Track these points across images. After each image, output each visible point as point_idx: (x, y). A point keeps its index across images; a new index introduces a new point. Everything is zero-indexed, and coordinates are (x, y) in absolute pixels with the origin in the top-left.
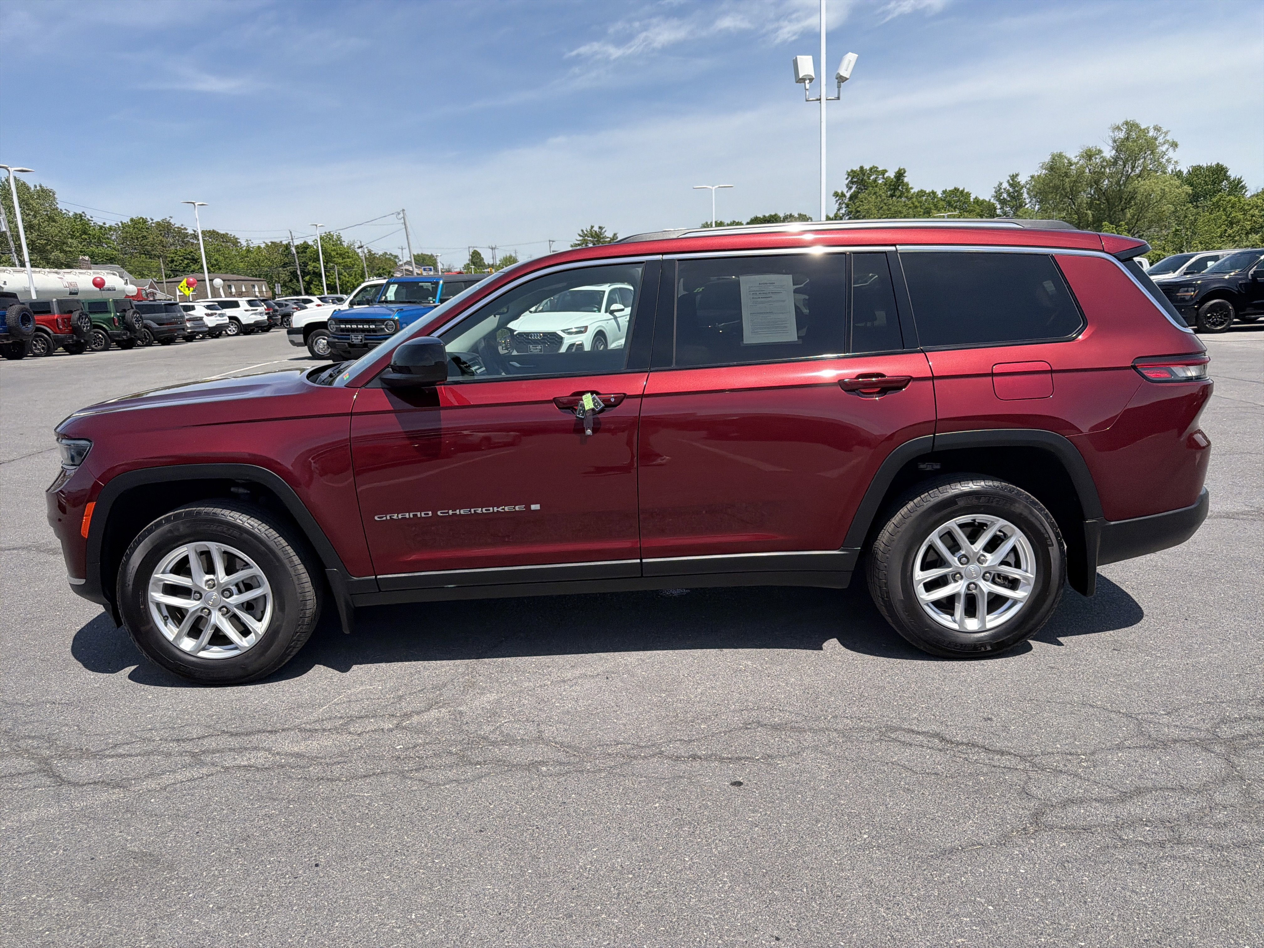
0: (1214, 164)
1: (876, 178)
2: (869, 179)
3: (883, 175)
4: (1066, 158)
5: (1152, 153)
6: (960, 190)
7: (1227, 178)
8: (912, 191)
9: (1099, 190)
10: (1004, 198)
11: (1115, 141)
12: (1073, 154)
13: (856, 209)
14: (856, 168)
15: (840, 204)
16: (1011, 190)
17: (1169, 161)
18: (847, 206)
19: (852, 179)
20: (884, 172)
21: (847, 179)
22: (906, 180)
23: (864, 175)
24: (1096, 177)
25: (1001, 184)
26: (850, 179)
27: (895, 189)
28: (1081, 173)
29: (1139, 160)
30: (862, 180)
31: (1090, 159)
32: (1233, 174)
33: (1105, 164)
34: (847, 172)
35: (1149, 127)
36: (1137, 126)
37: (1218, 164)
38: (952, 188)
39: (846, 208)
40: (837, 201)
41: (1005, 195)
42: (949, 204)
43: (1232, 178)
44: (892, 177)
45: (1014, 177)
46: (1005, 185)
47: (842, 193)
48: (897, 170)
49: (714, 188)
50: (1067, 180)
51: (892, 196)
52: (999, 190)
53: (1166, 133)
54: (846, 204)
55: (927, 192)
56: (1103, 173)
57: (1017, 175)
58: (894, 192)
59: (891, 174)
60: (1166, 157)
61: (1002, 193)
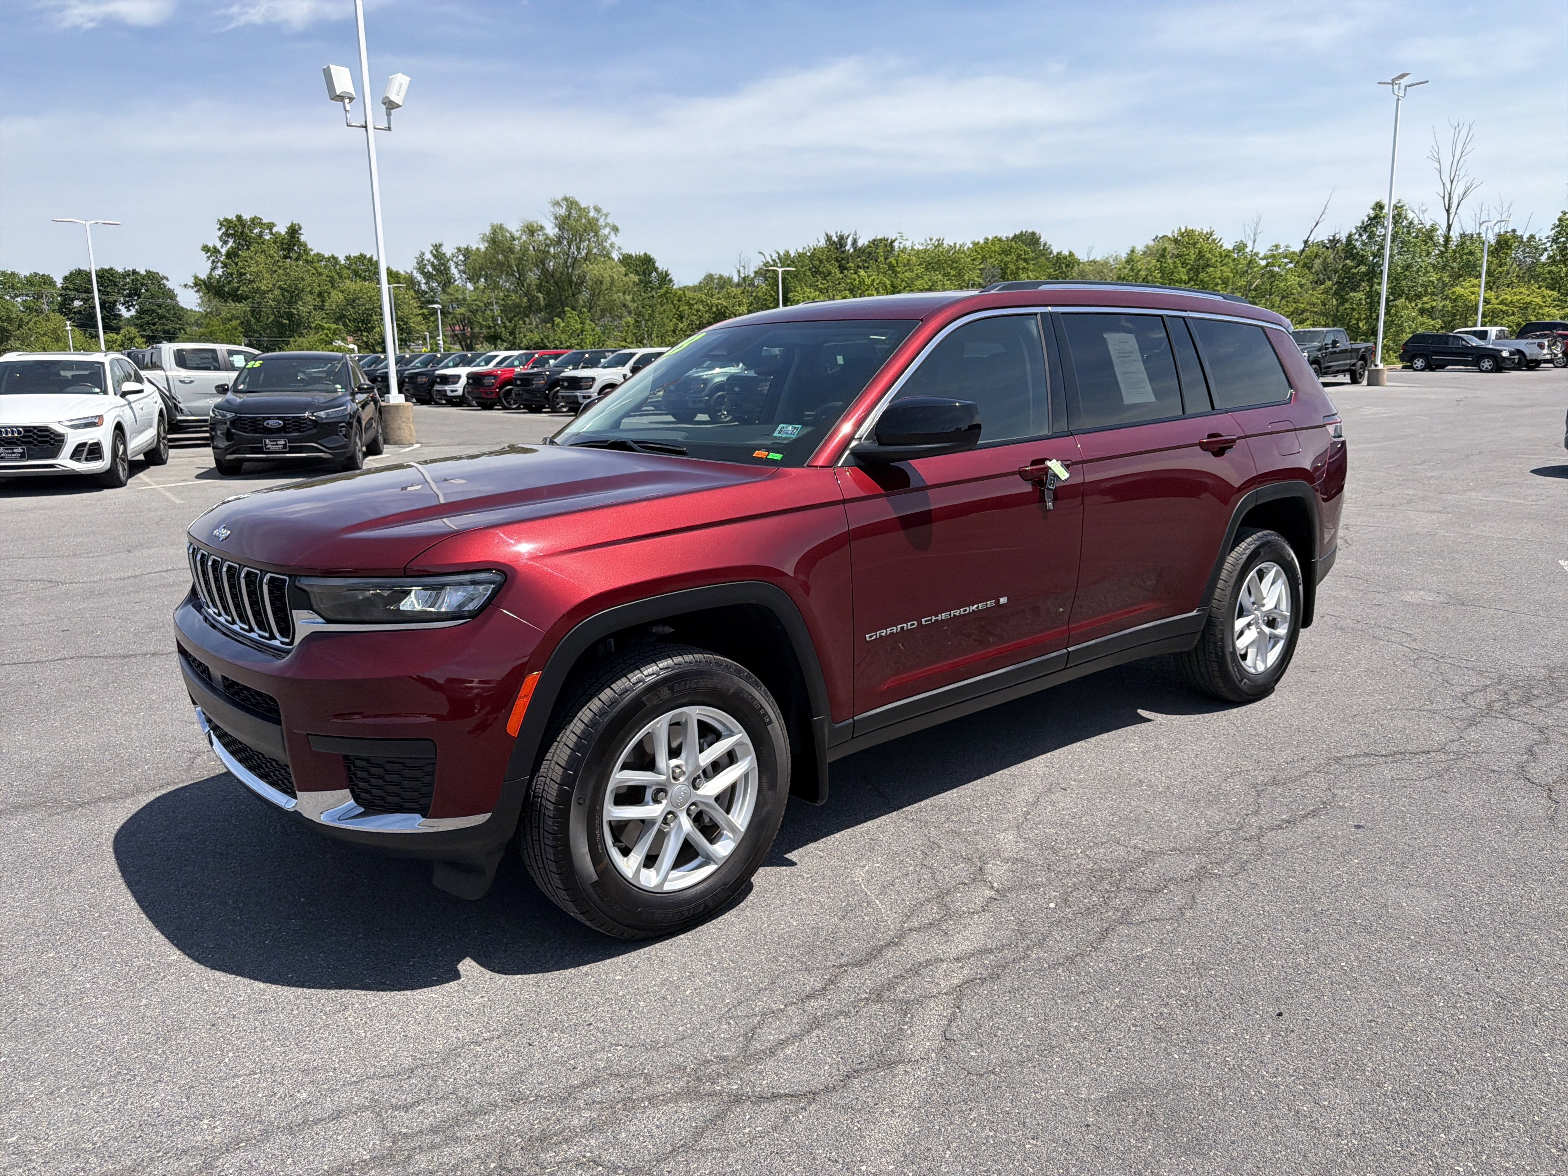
0: (642, 253)
1: (261, 232)
2: (252, 232)
3: (271, 230)
4: (508, 231)
5: (596, 235)
6: (368, 256)
7: (656, 270)
8: (312, 253)
9: (544, 271)
10: (428, 271)
11: (556, 218)
12: (514, 227)
13: (238, 271)
14: (232, 216)
15: (213, 262)
16: (436, 262)
17: (612, 245)
18: (225, 265)
19: (227, 230)
20: (271, 226)
21: (219, 229)
22: (303, 238)
23: (244, 227)
24: (542, 256)
25: (423, 254)
26: (224, 230)
27: (290, 250)
28: (524, 250)
29: (584, 241)
30: (242, 233)
31: (533, 235)
32: (661, 265)
33: (548, 242)
34: (219, 220)
35: (589, 207)
36: (577, 204)
37: (646, 254)
38: (357, 254)
39: (222, 268)
40: (208, 258)
41: (430, 268)
42: (356, 274)
43: (660, 270)
44: (283, 233)
45: (437, 247)
46: (428, 256)
47: (215, 248)
48: (289, 225)
49: (88, 223)
50: (512, 256)
51: (286, 257)
52: (422, 262)
53: (606, 215)
54: (222, 263)
55: (326, 256)
56: (548, 252)
57: (441, 245)
58: (289, 253)
59: (282, 229)
60: (610, 242)
61: (426, 265)
